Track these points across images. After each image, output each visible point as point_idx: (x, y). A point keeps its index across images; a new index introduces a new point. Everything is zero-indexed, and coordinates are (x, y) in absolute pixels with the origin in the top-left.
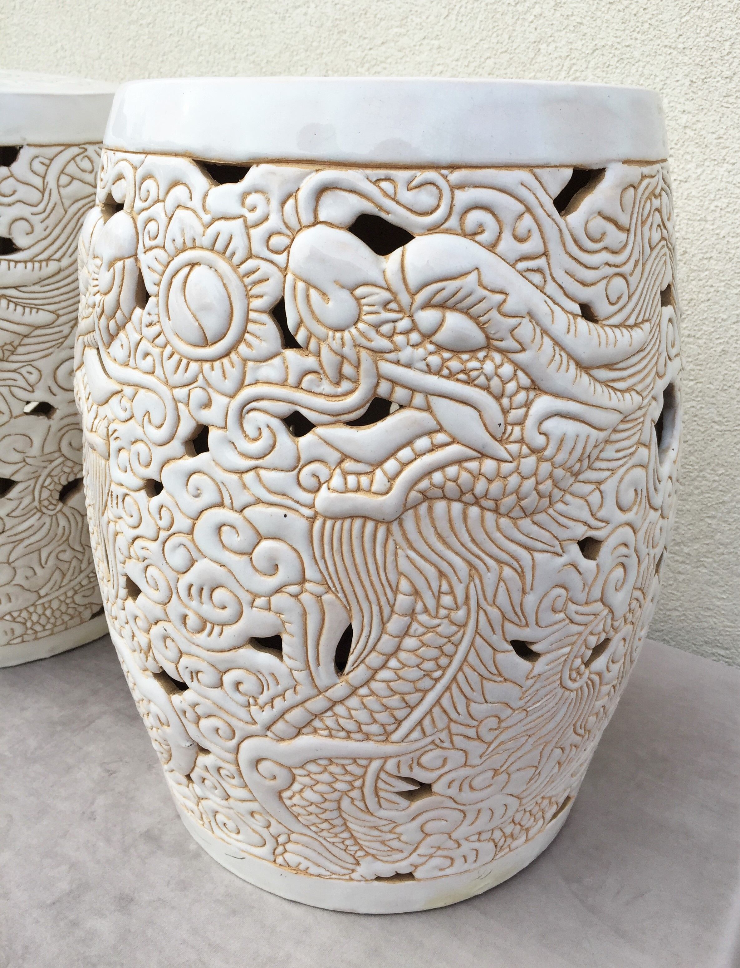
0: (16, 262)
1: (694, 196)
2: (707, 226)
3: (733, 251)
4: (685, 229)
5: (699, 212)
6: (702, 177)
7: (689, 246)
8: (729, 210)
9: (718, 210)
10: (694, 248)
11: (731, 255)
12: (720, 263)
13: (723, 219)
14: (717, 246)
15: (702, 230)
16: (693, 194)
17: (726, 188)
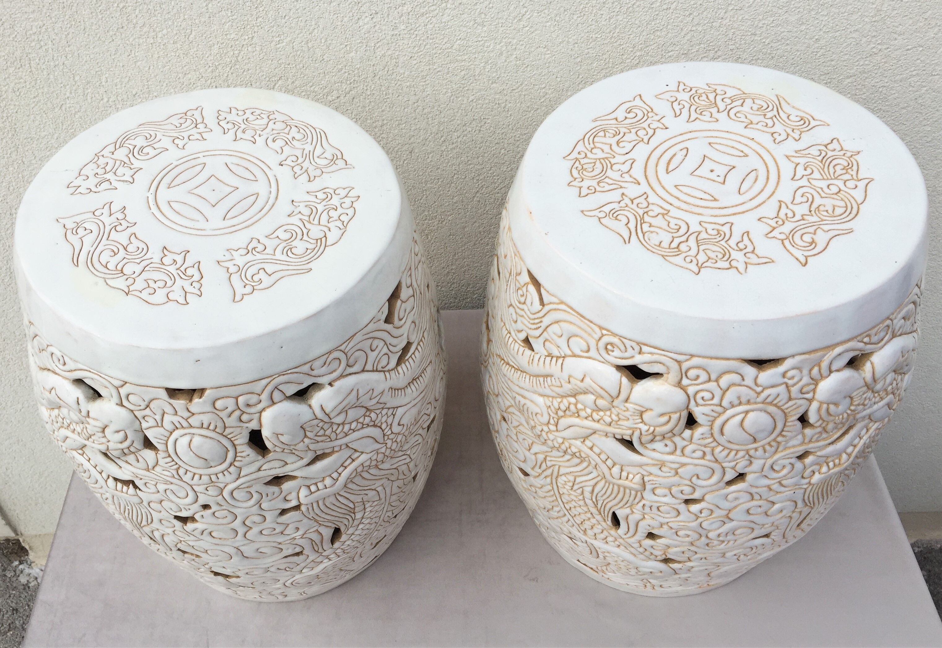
0: (413, 353)
1: (747, 19)
2: (756, 38)
3: (775, 52)
4: (739, 42)
5: (750, 30)
6: (754, 5)
7: (742, 53)
8: (773, 25)
9: (765, 26)
10: (745, 54)
11: (773, 55)
12: (765, 61)
13: (769, 32)
14: (763, 50)
15: (752, 41)
16: (746, 17)
17: (772, 11)
